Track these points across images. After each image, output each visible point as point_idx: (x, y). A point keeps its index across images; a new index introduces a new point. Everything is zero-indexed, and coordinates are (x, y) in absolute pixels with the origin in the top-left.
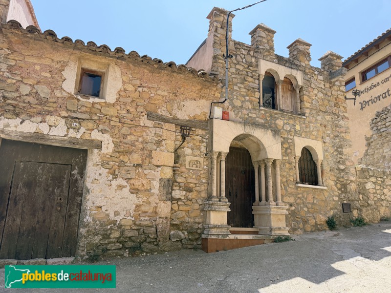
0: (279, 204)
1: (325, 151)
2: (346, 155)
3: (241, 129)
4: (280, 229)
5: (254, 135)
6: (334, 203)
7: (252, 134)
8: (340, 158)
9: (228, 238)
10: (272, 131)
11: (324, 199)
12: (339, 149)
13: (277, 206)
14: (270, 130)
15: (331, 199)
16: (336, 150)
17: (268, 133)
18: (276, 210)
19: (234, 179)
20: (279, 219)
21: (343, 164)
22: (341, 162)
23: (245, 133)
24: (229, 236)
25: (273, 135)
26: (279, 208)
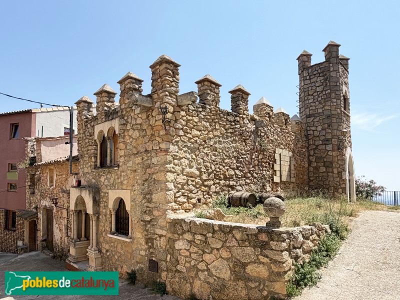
1: (133, 200)
2: (156, 203)
6: (140, 257)
8: (147, 207)
11: (130, 251)
12: (147, 195)
15: (138, 252)
16: (144, 198)
21: (149, 215)
22: (147, 212)
25: (89, 194)
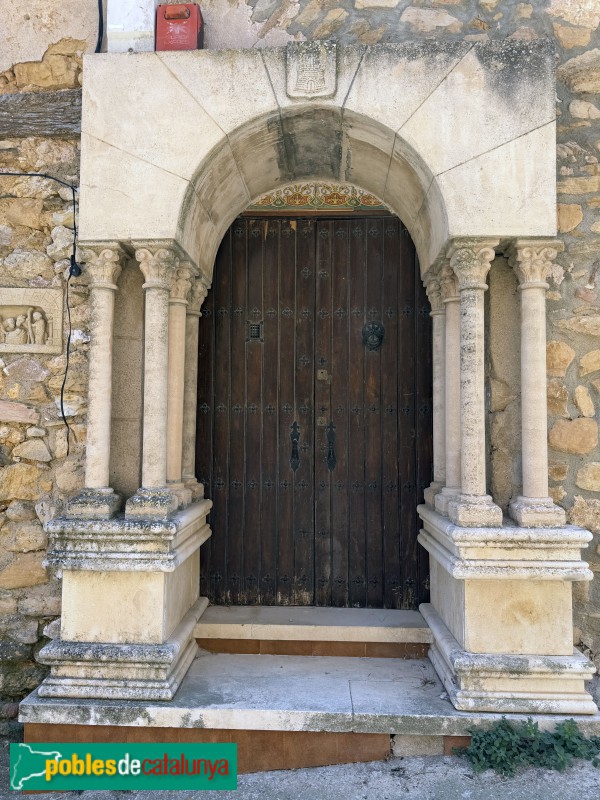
0: (525, 517)
3: (262, 85)
4: (517, 669)
5: (351, 106)
7: (337, 103)
9: (140, 722)
10: (484, 56)
13: (508, 533)
14: (471, 59)
17: (458, 76)
18: (499, 554)
19: (322, 375)
20: (526, 610)
23: (286, 103)
24: (152, 710)
25: (494, 85)
26: (520, 544)
